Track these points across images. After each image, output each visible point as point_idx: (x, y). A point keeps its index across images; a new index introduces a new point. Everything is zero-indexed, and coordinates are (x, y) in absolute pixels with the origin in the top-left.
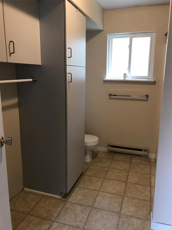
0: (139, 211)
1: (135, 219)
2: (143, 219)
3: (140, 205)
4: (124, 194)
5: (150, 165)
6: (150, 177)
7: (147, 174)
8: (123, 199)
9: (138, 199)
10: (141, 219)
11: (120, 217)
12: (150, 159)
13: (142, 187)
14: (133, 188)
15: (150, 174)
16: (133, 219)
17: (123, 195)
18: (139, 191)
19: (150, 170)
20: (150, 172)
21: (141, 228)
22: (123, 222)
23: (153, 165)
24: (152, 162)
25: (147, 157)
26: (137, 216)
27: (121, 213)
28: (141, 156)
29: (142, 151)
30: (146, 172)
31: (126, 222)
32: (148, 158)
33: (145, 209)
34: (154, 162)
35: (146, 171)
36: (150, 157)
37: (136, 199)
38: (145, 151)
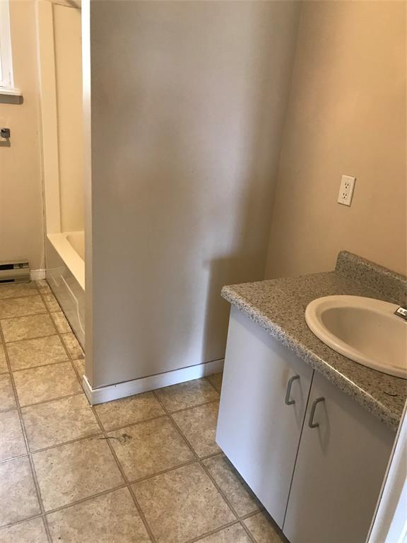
0: (57, 385)
1: (55, 403)
2: (70, 396)
3: (52, 375)
4: (10, 369)
5: (40, 293)
6: (51, 317)
7: (41, 314)
8: (12, 378)
9: (44, 366)
10: (67, 397)
11: (21, 414)
12: (35, 281)
13: (42, 340)
14: (25, 350)
15: (48, 311)
16: (51, 405)
17: (7, 371)
18: (39, 350)
19: (45, 304)
20: (47, 308)
21: (73, 412)
22: (34, 421)
23: (46, 292)
24: (41, 287)
25: (26, 279)
26: (57, 396)
27: (21, 405)
28: (13, 281)
29: (13, 268)
30: (38, 311)
31: (39, 417)
32: (30, 281)
33: (67, 377)
34: (45, 287)
35: (37, 309)
36: (32, 279)
37: (40, 366)
38: (21, 267)
